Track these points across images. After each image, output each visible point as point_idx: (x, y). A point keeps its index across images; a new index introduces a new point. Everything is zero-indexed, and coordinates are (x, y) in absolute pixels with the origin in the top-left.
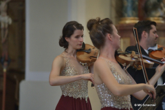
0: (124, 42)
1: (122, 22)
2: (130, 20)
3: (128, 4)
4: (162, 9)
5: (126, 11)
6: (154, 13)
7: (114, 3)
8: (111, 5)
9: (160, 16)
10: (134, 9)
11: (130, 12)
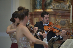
0: (36, 20)
1: (35, 11)
2: (39, 10)
3: (38, 3)
4: (52, 5)
5: (37, 6)
6: (49, 7)
7: (32, 3)
8: (30, 3)
9: (51, 9)
10: (40, 5)
11: (38, 6)
